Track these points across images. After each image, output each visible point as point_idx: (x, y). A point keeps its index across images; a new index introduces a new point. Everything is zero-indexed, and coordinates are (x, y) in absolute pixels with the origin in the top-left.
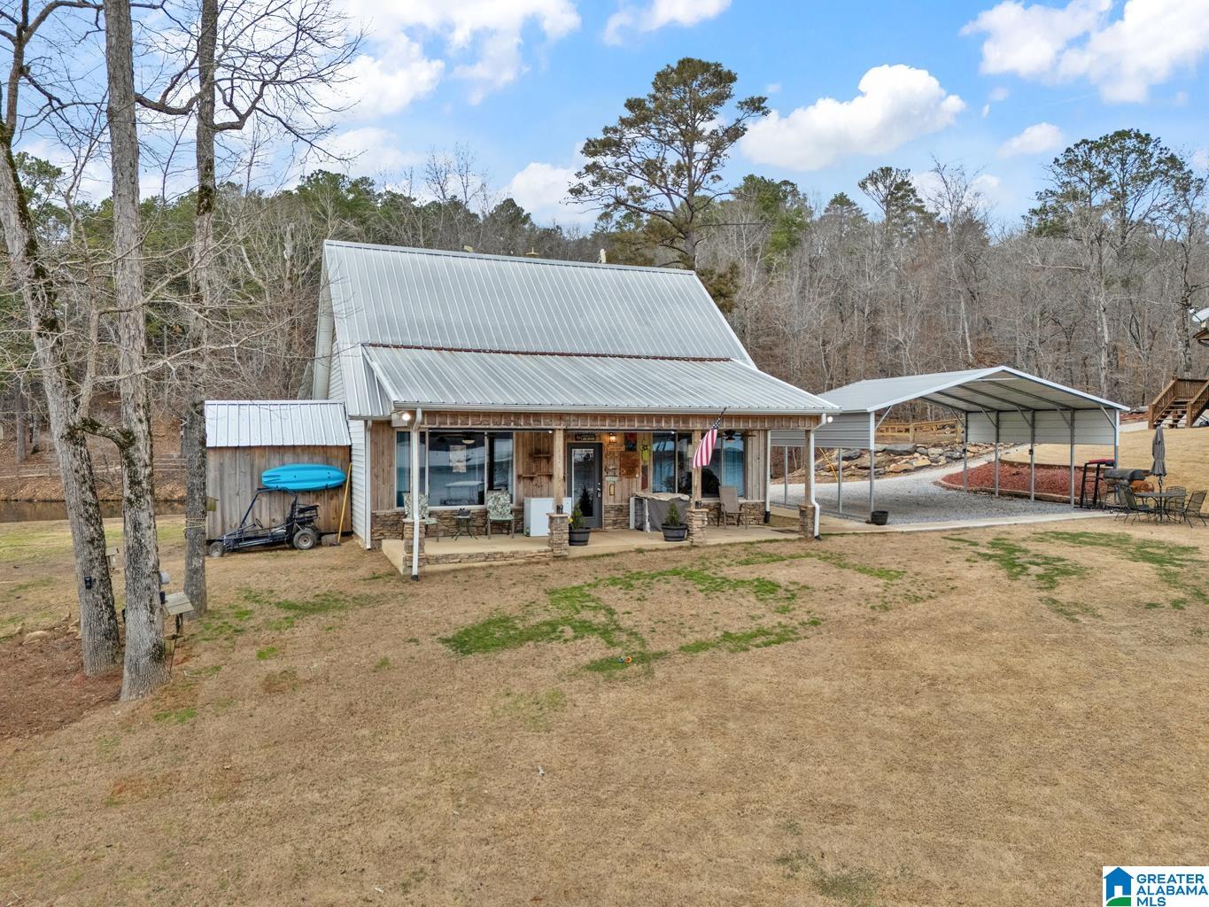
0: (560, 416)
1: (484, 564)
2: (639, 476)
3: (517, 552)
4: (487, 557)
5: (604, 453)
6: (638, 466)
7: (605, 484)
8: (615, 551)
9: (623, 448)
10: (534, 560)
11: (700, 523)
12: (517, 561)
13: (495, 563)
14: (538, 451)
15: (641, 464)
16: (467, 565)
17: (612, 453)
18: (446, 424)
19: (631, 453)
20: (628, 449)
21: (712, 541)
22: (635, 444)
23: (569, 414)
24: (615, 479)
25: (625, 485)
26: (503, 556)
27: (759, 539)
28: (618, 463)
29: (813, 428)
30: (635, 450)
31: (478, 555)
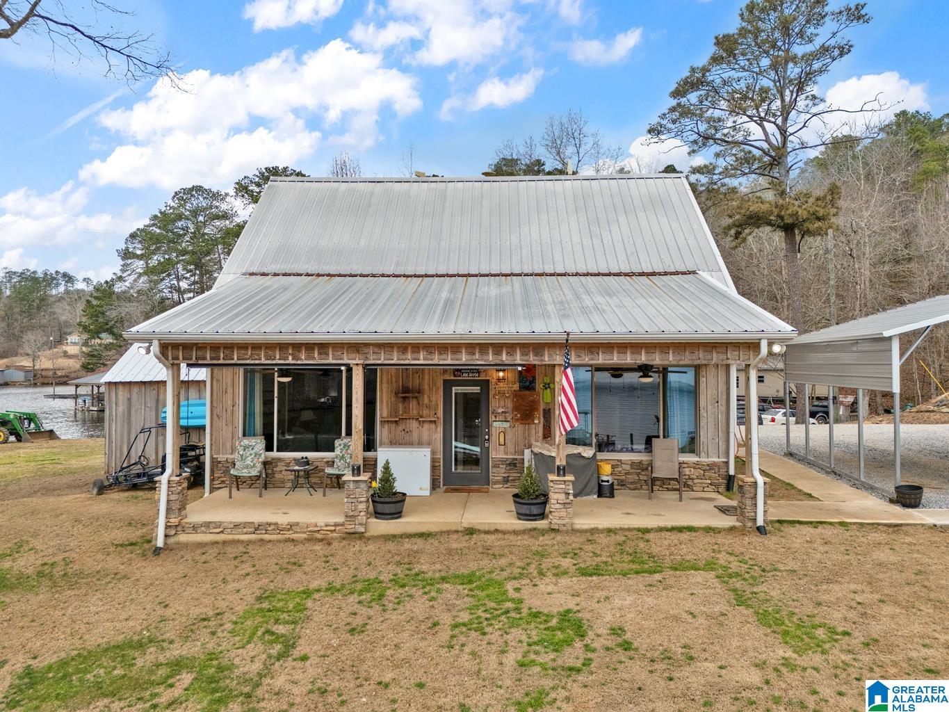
0: (355, 347)
1: (253, 537)
2: (539, 421)
3: (297, 524)
4: (258, 528)
5: (491, 393)
6: (537, 410)
7: (493, 431)
8: (434, 529)
9: (516, 387)
10: (319, 536)
11: (562, 497)
12: (295, 536)
13: (267, 537)
14: (406, 390)
15: (542, 407)
16: (230, 537)
17: (501, 393)
18: (205, 358)
19: (527, 392)
20: (523, 388)
21: (583, 523)
22: (533, 381)
23: (367, 345)
24: (506, 425)
25: (520, 432)
26: (277, 528)
27: (662, 524)
28: (510, 404)
29: (753, 362)
30: (533, 389)
31: (246, 525)
